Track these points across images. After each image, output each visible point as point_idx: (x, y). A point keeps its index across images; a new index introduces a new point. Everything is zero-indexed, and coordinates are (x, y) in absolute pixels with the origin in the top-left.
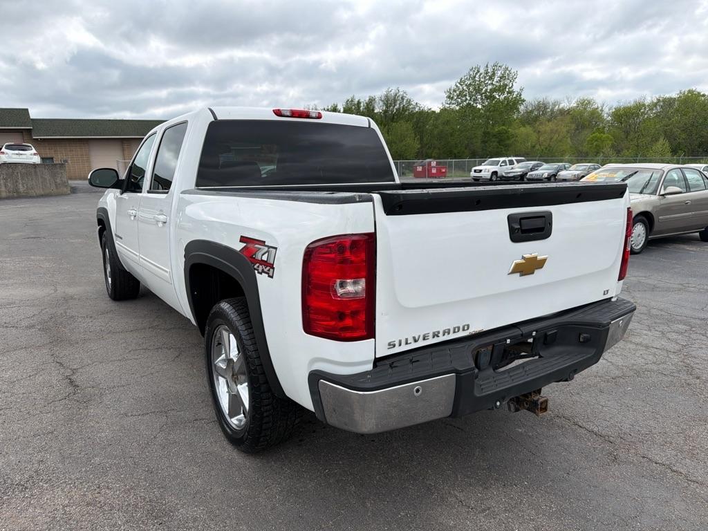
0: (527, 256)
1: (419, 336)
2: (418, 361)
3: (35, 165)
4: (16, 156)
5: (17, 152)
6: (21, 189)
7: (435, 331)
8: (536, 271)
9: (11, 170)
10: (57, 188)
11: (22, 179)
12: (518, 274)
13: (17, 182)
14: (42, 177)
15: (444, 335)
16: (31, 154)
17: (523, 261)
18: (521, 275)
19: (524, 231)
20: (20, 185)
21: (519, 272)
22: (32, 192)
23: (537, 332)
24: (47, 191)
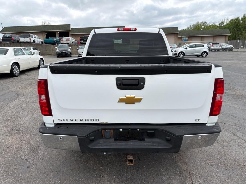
0: (127, 96)
1: (73, 119)
2: (70, 128)
7: (81, 119)
8: (136, 103)
12: (125, 103)
15: (85, 121)
17: (125, 98)
18: (126, 104)
19: (124, 85)
21: (125, 102)
23: (140, 129)
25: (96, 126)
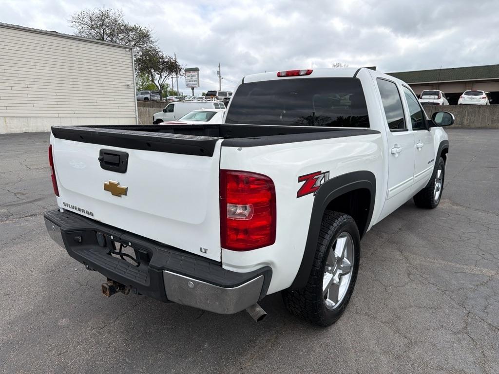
3: (480, 106)
4: (469, 99)
5: (470, 96)
6: (466, 122)
9: (462, 109)
10: (492, 123)
11: (468, 115)
12: (111, 193)
13: (464, 117)
14: (482, 115)
16: (481, 98)
17: (108, 183)
20: (466, 120)
21: (110, 191)
22: (473, 125)
24: (484, 125)
25: (90, 223)
